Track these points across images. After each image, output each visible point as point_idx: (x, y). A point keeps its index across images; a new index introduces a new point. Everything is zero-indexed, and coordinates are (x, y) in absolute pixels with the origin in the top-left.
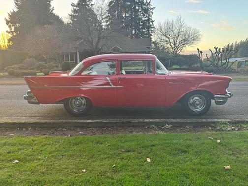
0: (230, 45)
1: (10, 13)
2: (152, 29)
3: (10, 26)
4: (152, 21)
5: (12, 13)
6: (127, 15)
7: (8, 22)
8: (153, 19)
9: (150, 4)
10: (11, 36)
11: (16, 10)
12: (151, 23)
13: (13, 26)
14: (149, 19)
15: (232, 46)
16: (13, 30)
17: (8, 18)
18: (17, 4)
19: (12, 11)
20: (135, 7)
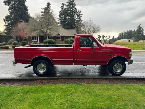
0: (122, 33)
1: (6, 16)
2: (82, 25)
3: (5, 23)
4: (82, 21)
5: (7, 16)
6: (69, 18)
7: (4, 20)
8: (82, 20)
9: (81, 12)
10: (6, 27)
11: (9, 14)
12: (81, 22)
13: (7, 22)
14: (80, 19)
15: (123, 33)
16: (7, 24)
17: (4, 18)
18: (9, 12)
19: (7, 15)
20: (73, 13)
